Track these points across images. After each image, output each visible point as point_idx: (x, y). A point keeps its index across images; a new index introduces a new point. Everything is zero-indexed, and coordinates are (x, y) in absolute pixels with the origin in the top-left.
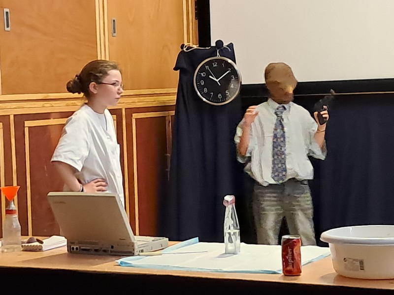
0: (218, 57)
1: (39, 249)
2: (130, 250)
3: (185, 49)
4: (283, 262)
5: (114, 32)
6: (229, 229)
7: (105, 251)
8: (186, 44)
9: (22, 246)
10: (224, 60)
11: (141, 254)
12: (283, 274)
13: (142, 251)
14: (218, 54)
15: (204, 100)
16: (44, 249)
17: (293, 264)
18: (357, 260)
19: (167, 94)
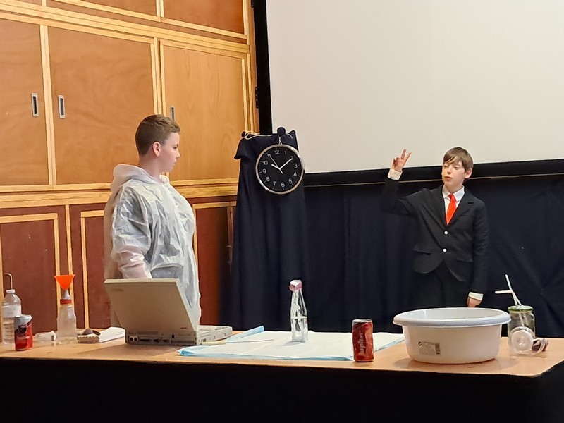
0: (280, 144)
1: (96, 341)
2: (192, 340)
4: (354, 347)
6: (296, 315)
7: (165, 341)
8: (247, 132)
9: (78, 339)
10: (287, 148)
11: (203, 343)
12: (354, 361)
13: (205, 340)
14: (280, 141)
15: (266, 188)
16: (101, 340)
17: (365, 349)
19: (228, 184)
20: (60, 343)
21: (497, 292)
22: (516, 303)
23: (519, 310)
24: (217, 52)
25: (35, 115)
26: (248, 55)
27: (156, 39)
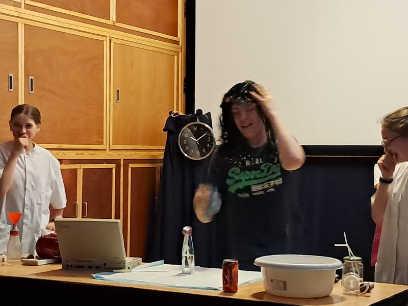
0: (198, 122)
3: (172, 115)
4: (223, 280)
5: (118, 100)
6: (186, 253)
10: (202, 125)
12: (223, 291)
14: (198, 120)
15: (186, 155)
16: (39, 264)
17: (231, 282)
18: (281, 282)
19: (158, 150)
20: (8, 264)
21: (336, 245)
22: (350, 255)
23: (351, 260)
24: (156, 49)
25: (10, 90)
27: (108, 38)
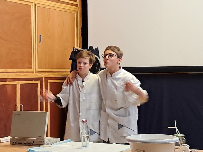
5: (41, 41)
8: (76, 48)
19: (66, 71)
24: (63, 10)
26: (78, 12)
27: (34, 3)
